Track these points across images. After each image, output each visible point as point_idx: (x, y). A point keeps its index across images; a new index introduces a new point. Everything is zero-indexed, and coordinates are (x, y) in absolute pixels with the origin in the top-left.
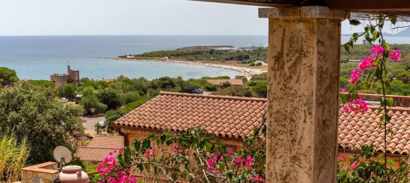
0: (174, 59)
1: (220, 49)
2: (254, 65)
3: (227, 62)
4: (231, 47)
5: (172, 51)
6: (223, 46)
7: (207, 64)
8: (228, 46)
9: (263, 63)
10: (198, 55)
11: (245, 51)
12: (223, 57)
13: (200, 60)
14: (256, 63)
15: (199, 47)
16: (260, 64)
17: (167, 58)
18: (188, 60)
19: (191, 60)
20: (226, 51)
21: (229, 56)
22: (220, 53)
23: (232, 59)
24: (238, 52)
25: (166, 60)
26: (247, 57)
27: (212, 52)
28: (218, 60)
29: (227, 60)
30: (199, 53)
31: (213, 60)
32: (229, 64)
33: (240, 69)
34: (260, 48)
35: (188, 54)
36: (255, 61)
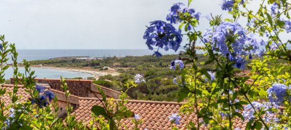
0: (46, 66)
1: (80, 58)
2: (102, 69)
3: (84, 67)
4: (89, 57)
5: (45, 61)
6: (83, 57)
7: (70, 69)
8: (87, 57)
9: (109, 68)
10: (63, 63)
11: (97, 60)
12: (82, 64)
13: (65, 66)
14: (104, 68)
15: (66, 58)
16: (107, 69)
17: (41, 65)
18: (56, 67)
19: (59, 66)
20: (84, 60)
21: (85, 64)
22: (80, 61)
23: (87, 65)
24: (92, 60)
25: (40, 66)
26: (98, 64)
27: (74, 61)
28: (77, 66)
29: (84, 66)
30: (65, 61)
31: (74, 66)
32: (85, 69)
33: (92, 72)
34: (108, 58)
35: (57, 62)
36: (103, 67)
